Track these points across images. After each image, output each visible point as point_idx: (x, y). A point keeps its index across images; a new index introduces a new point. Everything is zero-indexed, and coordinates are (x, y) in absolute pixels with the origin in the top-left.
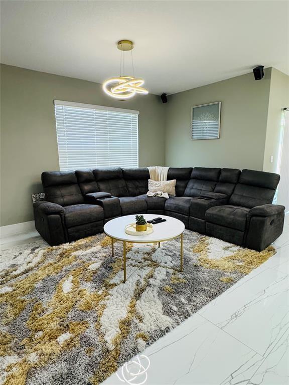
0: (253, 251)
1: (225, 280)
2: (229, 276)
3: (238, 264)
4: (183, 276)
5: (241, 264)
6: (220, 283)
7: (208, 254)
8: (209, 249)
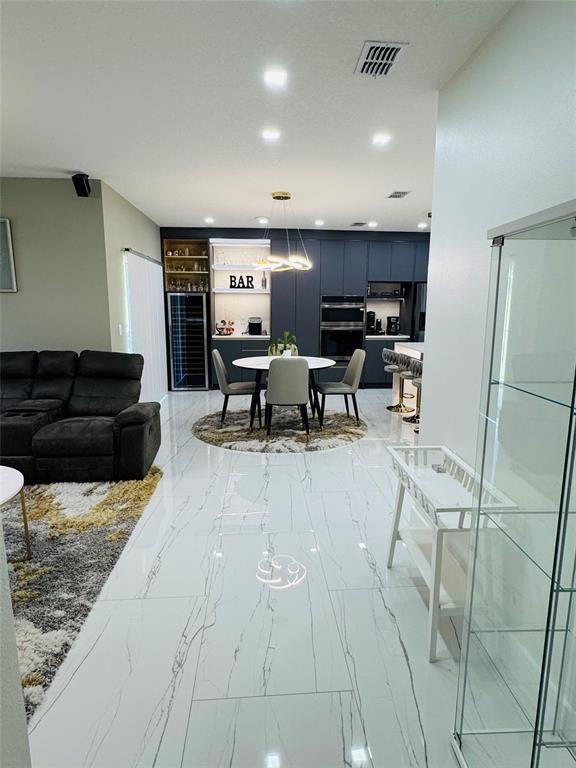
0: (132, 482)
1: (114, 537)
2: (116, 530)
3: (121, 508)
4: (38, 564)
5: (124, 506)
6: (109, 544)
7: (61, 512)
8: (59, 504)
